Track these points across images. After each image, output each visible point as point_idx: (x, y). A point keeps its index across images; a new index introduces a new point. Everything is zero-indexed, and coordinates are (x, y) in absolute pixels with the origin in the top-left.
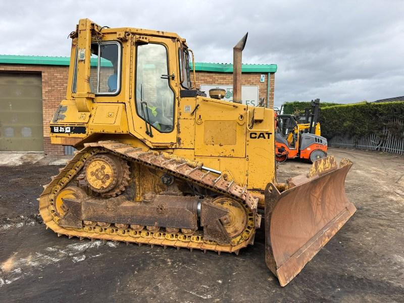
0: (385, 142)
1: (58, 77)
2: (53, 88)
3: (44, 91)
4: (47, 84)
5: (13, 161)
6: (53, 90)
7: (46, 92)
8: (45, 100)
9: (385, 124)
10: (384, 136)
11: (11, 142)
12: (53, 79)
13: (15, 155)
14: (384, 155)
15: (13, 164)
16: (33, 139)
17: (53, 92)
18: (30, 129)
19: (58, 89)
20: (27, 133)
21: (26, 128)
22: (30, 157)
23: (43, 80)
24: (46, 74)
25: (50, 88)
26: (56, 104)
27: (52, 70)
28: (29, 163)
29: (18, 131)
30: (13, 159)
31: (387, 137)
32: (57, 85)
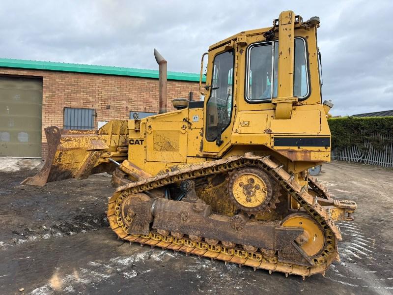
0: (367, 155)
1: (59, 83)
2: (54, 94)
3: (44, 96)
4: (48, 89)
5: (10, 166)
6: (54, 96)
7: (46, 97)
8: (45, 105)
9: (367, 137)
10: (365, 149)
11: (6, 147)
12: (55, 84)
13: (10, 160)
14: (366, 167)
15: (10, 170)
16: (30, 144)
17: (53, 98)
18: (26, 134)
19: (59, 94)
20: (24, 138)
21: (22, 133)
22: (26, 162)
23: (43, 85)
24: (48, 79)
25: (51, 94)
26: (56, 110)
27: (54, 75)
28: (26, 168)
29: (14, 136)
30: (9, 165)
31: (368, 149)
32: (58, 90)
